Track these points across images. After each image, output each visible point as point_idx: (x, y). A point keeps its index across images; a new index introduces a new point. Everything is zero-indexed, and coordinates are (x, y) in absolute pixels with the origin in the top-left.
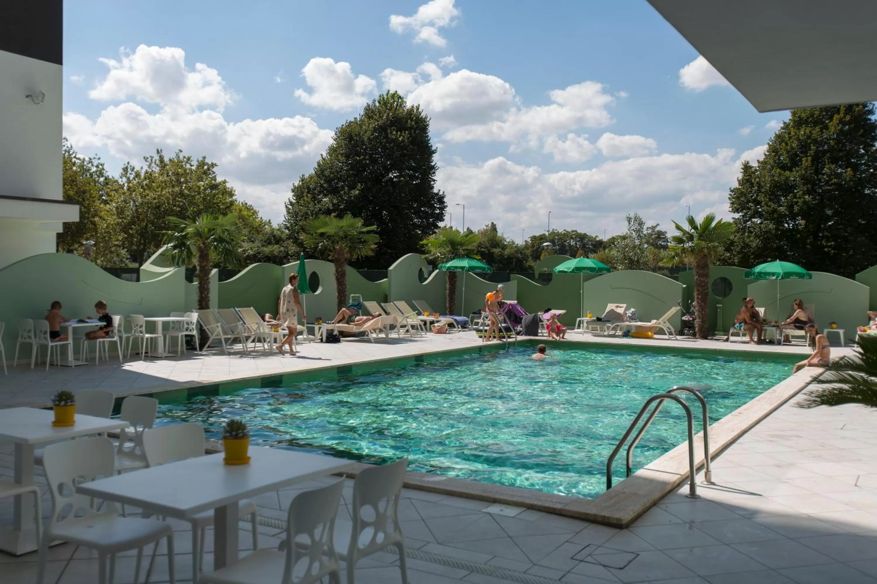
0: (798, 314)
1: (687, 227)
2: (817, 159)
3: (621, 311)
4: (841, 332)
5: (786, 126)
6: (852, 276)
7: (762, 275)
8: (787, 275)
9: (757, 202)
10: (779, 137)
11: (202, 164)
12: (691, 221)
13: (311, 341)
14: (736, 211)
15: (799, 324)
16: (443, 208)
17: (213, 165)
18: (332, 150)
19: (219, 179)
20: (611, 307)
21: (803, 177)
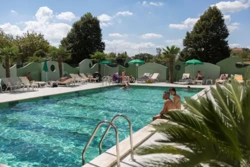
0: (199, 75)
1: (167, 50)
2: (207, 31)
3: (147, 75)
4: (212, 80)
5: (199, 21)
6: (215, 64)
7: (189, 64)
8: (195, 64)
9: (190, 43)
10: (197, 24)
11: (40, 35)
12: (168, 48)
13: (49, 87)
14: (185, 46)
15: (200, 79)
16: (104, 46)
17: (43, 35)
18: (72, 30)
19: (45, 40)
20: (145, 74)
21: (203, 36)
